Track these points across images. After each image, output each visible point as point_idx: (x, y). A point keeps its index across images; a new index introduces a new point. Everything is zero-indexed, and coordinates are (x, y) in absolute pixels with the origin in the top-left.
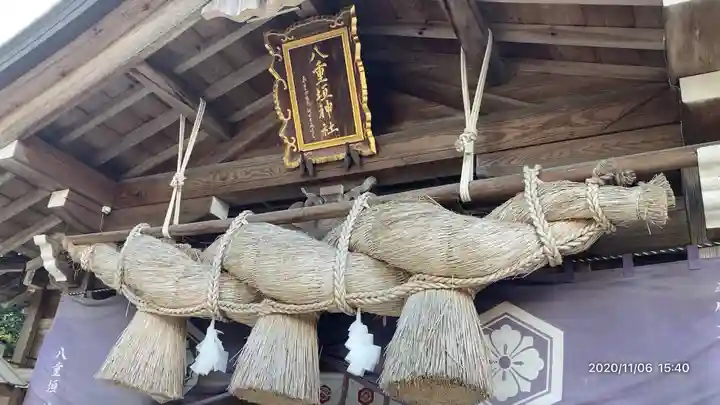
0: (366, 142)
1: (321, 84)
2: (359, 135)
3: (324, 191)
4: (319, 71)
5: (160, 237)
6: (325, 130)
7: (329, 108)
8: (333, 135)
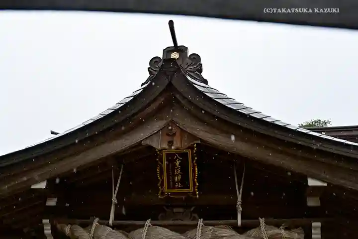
0: (194, 193)
1: (178, 168)
2: (191, 190)
3: (175, 210)
4: (177, 163)
5: (108, 225)
6: (176, 185)
7: (180, 177)
8: (181, 188)
